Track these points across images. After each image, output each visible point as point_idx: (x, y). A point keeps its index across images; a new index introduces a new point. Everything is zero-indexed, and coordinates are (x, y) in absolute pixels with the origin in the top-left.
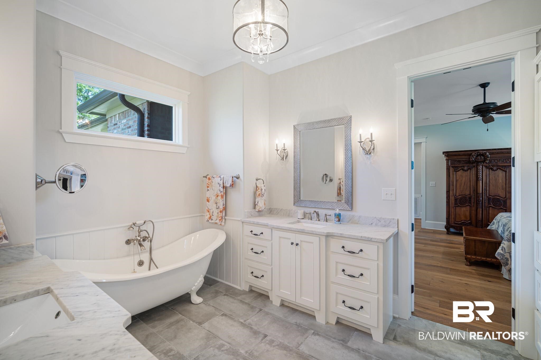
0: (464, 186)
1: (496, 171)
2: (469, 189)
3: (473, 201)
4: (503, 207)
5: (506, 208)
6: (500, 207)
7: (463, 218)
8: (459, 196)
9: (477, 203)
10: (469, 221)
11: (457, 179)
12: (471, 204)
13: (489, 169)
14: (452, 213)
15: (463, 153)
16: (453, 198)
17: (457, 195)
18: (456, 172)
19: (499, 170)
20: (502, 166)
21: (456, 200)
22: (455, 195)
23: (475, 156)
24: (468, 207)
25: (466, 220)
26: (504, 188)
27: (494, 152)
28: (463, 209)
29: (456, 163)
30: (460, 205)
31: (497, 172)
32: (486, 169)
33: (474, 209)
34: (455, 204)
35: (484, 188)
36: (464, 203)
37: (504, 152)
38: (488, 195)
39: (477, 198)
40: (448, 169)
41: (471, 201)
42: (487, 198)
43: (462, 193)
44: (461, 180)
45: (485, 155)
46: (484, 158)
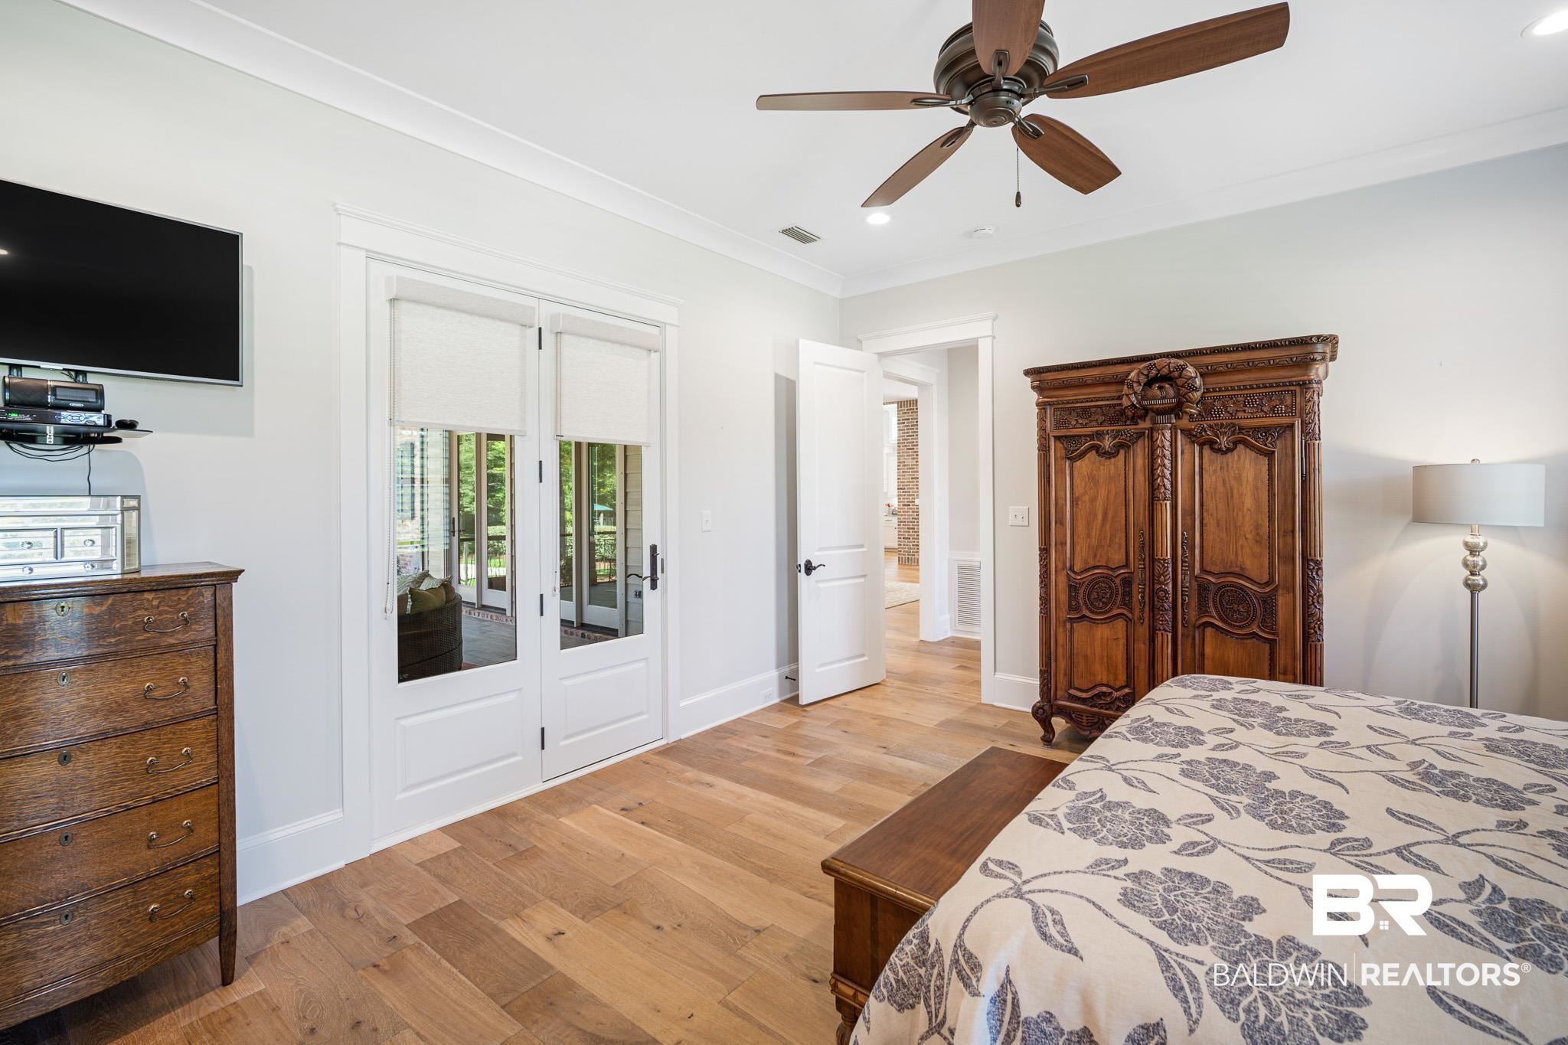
0: (1103, 525)
1: (1229, 455)
2: (1124, 543)
3: (1137, 597)
4: (1259, 627)
5: (1274, 634)
6: (1247, 626)
7: (1102, 676)
8: (1086, 570)
9: (1152, 608)
10: (1127, 690)
11: (1078, 492)
12: (1131, 610)
13: (1201, 445)
14: (1060, 650)
15: (1096, 372)
16: (1063, 579)
17: (1076, 569)
18: (1072, 460)
19: (1241, 447)
20: (1256, 429)
21: (1073, 588)
22: (1068, 565)
23: (1139, 383)
24: (1120, 624)
25: (1111, 683)
26: (1266, 537)
27: (1221, 363)
28: (1102, 632)
29: (1074, 423)
30: (1088, 614)
31: (1236, 456)
32: (1187, 448)
33: (1143, 631)
34: (1071, 609)
35: (1183, 534)
36: (1106, 604)
37: (1261, 360)
38: (1197, 571)
39: (1153, 586)
40: (1044, 449)
41: (1130, 594)
42: (1195, 584)
43: (1095, 556)
44: (1093, 500)
45: (1180, 376)
46: (1178, 394)
